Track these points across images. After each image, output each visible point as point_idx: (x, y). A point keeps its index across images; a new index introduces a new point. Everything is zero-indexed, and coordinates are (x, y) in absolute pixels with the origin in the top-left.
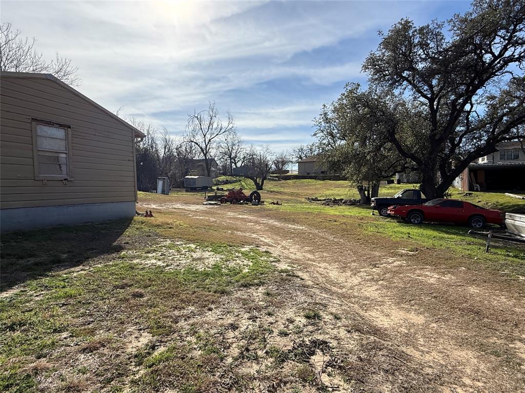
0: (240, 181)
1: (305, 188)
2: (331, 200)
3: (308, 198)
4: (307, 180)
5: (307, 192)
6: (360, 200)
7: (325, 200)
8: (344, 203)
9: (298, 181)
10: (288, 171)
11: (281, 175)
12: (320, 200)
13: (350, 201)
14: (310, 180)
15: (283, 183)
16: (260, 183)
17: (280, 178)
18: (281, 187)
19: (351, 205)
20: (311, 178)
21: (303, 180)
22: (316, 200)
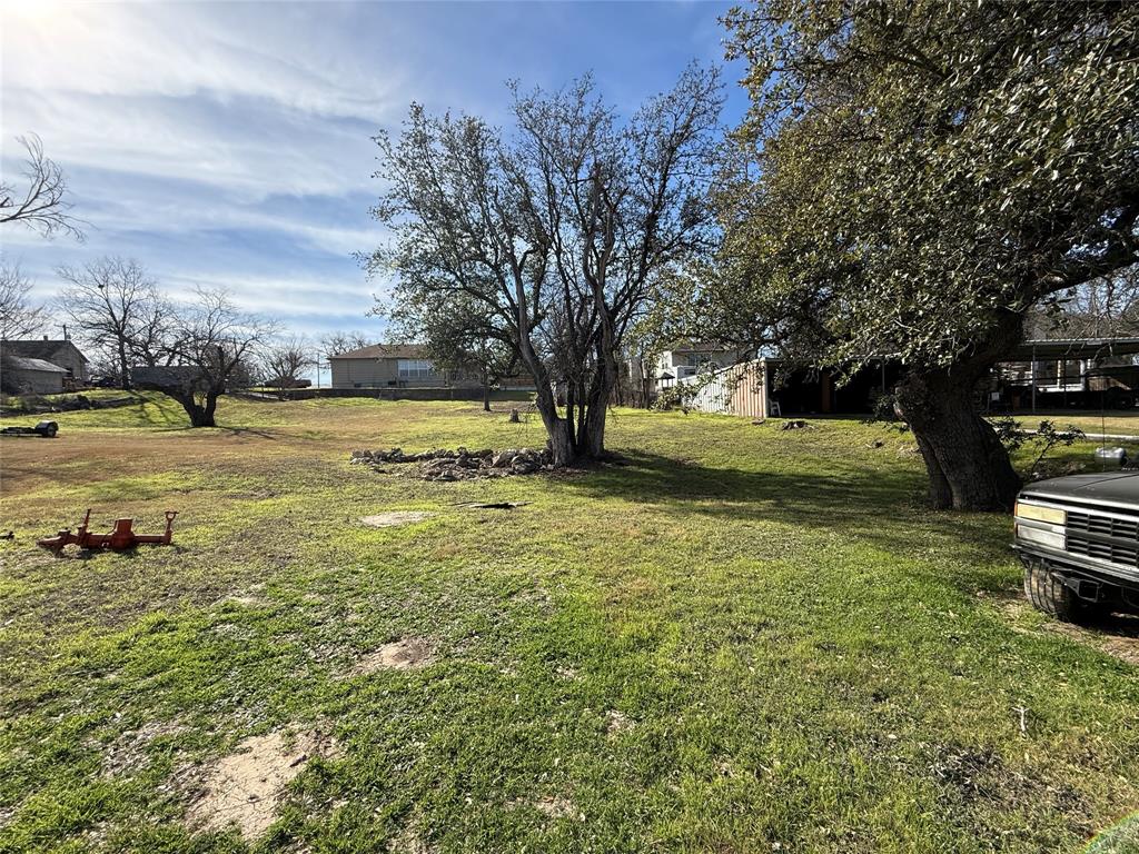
0: (143, 401)
1: (351, 417)
2: (450, 455)
3: (367, 454)
4: (357, 399)
5: (358, 428)
6: (549, 454)
7: (430, 457)
8: (500, 465)
9: (333, 403)
10: (308, 383)
11: (289, 388)
12: (412, 459)
13: (522, 459)
14: (363, 399)
15: (287, 407)
16: (205, 405)
17: (281, 396)
18: (281, 416)
19: (528, 472)
20: (366, 394)
21: (346, 399)
22: (396, 457)
